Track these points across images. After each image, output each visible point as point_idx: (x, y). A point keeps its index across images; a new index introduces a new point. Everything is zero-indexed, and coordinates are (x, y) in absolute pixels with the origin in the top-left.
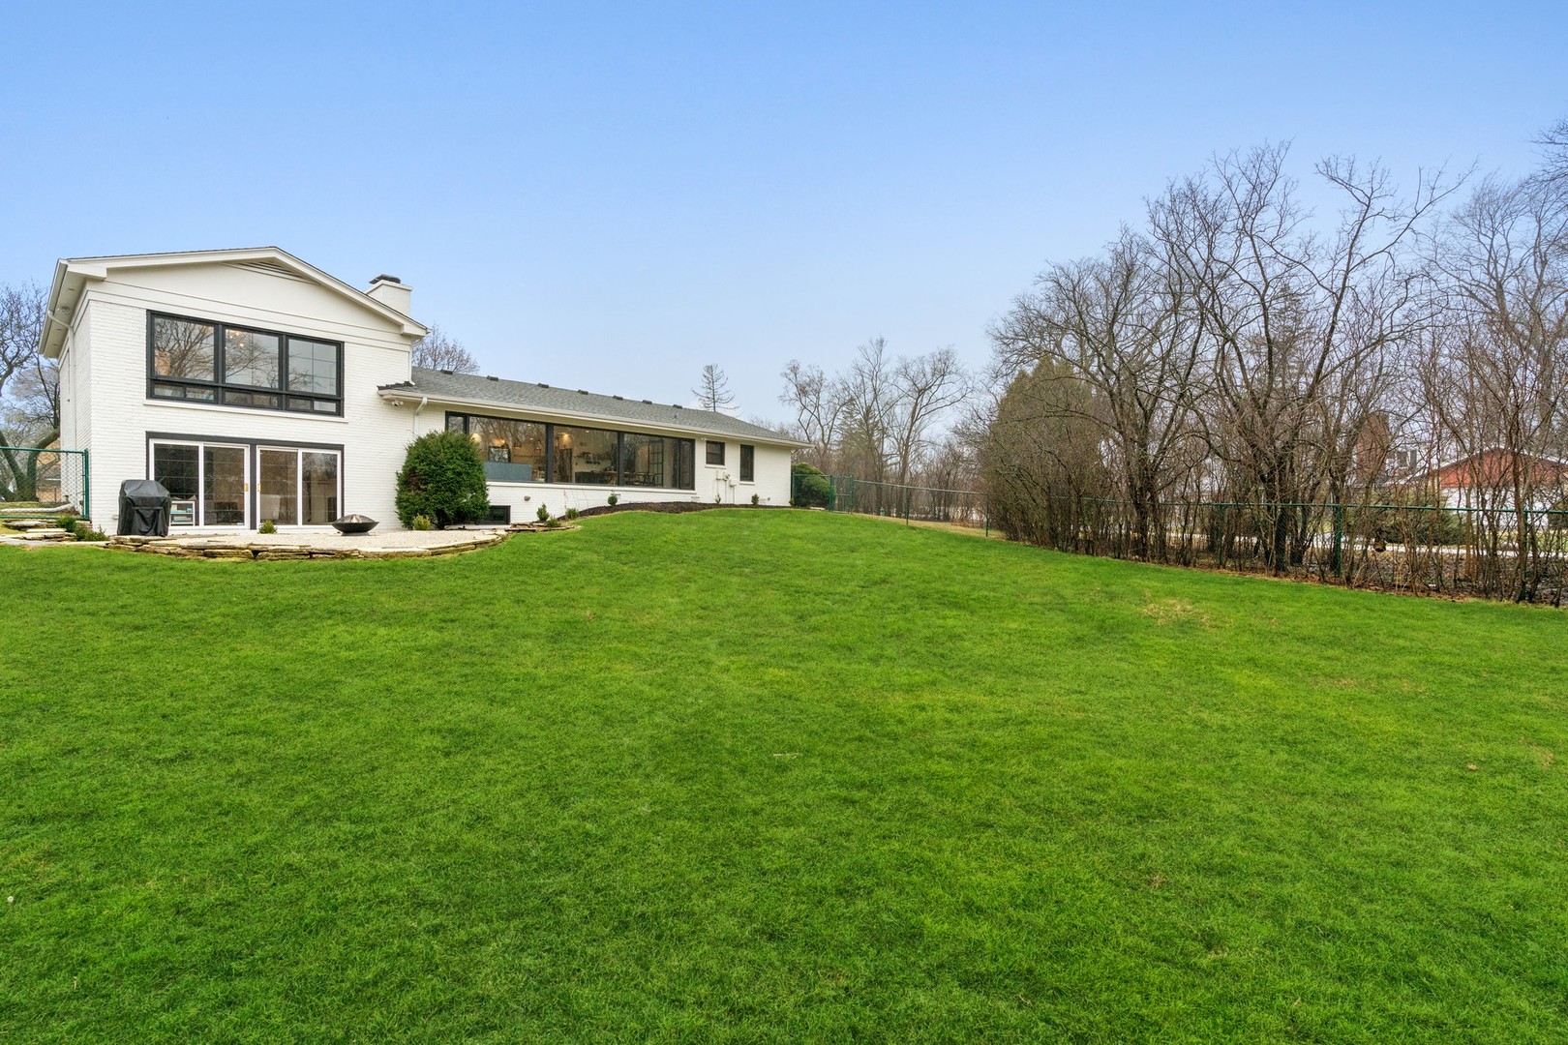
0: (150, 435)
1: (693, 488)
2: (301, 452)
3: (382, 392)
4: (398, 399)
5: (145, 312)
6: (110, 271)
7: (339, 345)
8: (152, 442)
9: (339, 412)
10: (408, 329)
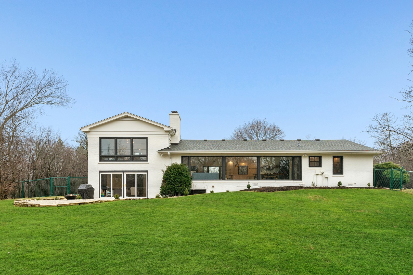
0: (100, 172)
1: (301, 180)
2: (136, 173)
3: (159, 151)
4: (163, 153)
5: (99, 138)
6: (90, 129)
7: (147, 138)
8: (101, 173)
9: (147, 161)
10: (166, 129)
